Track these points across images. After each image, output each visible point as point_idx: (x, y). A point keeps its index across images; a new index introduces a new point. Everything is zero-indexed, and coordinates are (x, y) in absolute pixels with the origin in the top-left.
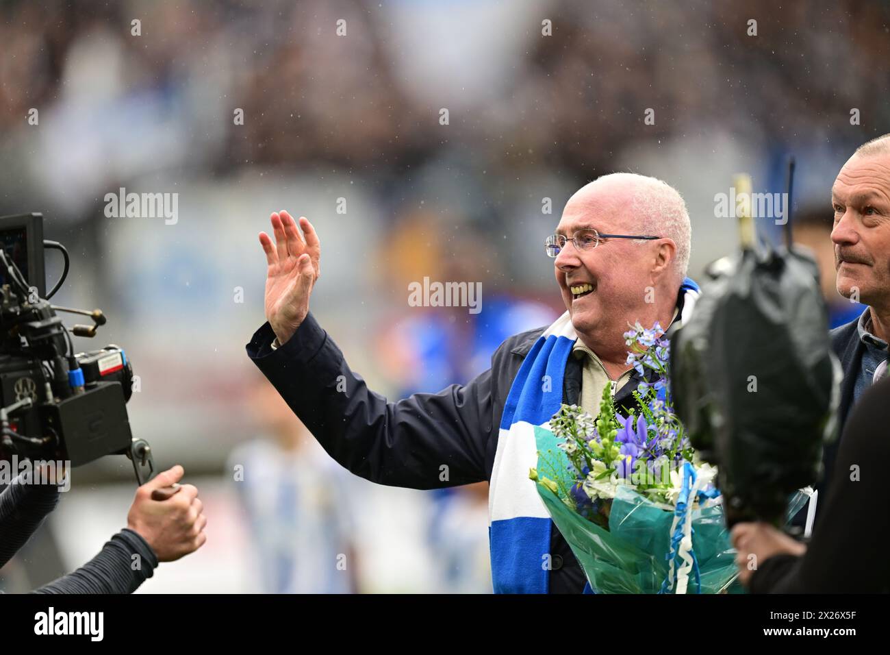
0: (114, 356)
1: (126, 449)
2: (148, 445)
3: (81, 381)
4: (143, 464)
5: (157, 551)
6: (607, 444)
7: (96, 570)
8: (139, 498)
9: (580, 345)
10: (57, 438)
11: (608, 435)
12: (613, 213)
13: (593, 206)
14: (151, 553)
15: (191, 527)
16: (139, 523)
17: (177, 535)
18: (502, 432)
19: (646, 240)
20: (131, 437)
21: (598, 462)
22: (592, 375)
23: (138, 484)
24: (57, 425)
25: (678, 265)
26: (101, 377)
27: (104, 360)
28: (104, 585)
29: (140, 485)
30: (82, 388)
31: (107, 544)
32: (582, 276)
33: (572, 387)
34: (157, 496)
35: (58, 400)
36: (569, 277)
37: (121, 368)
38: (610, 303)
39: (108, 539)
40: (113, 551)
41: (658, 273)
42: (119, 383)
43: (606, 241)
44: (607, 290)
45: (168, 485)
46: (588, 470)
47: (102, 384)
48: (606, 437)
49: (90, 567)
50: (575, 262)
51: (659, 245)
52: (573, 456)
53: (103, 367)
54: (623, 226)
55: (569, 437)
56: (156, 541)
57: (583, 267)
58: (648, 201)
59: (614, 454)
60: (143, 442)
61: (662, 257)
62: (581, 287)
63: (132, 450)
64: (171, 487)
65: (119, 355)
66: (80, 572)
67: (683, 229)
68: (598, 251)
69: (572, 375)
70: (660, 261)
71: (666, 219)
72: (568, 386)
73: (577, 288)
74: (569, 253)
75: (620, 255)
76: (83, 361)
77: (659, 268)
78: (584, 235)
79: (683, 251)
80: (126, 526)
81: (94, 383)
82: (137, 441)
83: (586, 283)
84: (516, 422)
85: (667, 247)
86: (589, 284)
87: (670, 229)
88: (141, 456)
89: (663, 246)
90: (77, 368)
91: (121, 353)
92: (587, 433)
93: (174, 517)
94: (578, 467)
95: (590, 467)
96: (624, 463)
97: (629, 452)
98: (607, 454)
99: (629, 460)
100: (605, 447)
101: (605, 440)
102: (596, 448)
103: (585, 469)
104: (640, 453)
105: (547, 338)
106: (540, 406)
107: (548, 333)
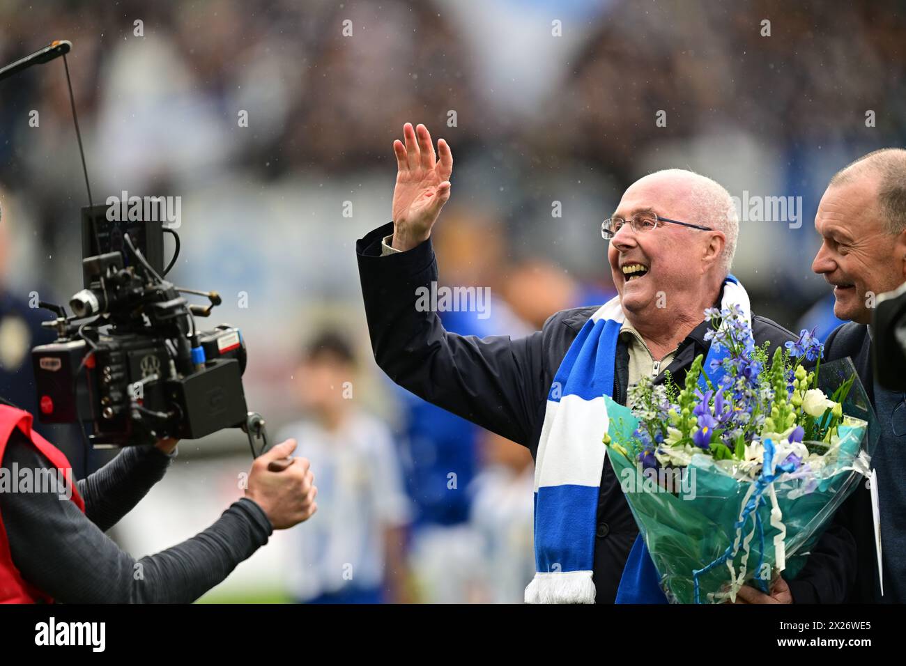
0: (232, 335)
1: (242, 423)
2: (262, 419)
3: (202, 358)
4: (258, 437)
5: (273, 519)
6: (687, 414)
7: (217, 535)
8: (256, 469)
9: (627, 326)
10: (182, 412)
11: (689, 406)
12: (672, 200)
13: (654, 192)
14: (268, 521)
15: (304, 497)
16: (257, 492)
17: (293, 504)
18: (550, 404)
19: (699, 230)
20: (247, 412)
21: (675, 431)
23: (253, 458)
24: (181, 399)
25: (725, 260)
26: (219, 354)
27: (224, 338)
28: (224, 550)
29: (255, 457)
30: (203, 365)
31: (226, 512)
32: (637, 256)
33: (622, 367)
34: (274, 468)
35: (181, 377)
36: (623, 256)
37: (238, 346)
38: (662, 283)
39: (227, 507)
40: (232, 518)
41: (708, 262)
42: (235, 360)
43: (663, 225)
44: (660, 271)
45: (282, 457)
46: (662, 437)
47: (221, 362)
48: (686, 407)
49: (211, 532)
50: (631, 243)
51: (711, 236)
52: (648, 424)
53: (222, 345)
54: (679, 214)
56: (272, 510)
57: (638, 247)
58: (704, 194)
59: (691, 424)
60: (258, 417)
61: (712, 248)
62: (634, 267)
63: (248, 424)
64: (285, 459)
65: (236, 335)
66: (201, 536)
67: (733, 227)
68: (655, 233)
69: (621, 355)
70: (711, 252)
71: (719, 214)
72: (619, 366)
73: (630, 267)
74: (626, 233)
75: (675, 239)
76: (204, 340)
77: (708, 258)
78: (642, 219)
79: (731, 248)
80: (243, 496)
81: (214, 360)
82: (252, 416)
83: (639, 263)
84: (567, 395)
85: (718, 240)
86: (641, 265)
87: (723, 224)
88: (256, 430)
89: (714, 238)
90: (198, 347)
91: (238, 332)
92: (661, 403)
93: (289, 488)
94: (652, 435)
95: (665, 434)
96: (700, 433)
97: (706, 423)
98: (684, 424)
99: (705, 431)
100: (684, 416)
101: (686, 410)
102: (675, 417)
103: (658, 438)
104: (715, 424)
105: (596, 322)
106: (590, 383)
107: (596, 317)
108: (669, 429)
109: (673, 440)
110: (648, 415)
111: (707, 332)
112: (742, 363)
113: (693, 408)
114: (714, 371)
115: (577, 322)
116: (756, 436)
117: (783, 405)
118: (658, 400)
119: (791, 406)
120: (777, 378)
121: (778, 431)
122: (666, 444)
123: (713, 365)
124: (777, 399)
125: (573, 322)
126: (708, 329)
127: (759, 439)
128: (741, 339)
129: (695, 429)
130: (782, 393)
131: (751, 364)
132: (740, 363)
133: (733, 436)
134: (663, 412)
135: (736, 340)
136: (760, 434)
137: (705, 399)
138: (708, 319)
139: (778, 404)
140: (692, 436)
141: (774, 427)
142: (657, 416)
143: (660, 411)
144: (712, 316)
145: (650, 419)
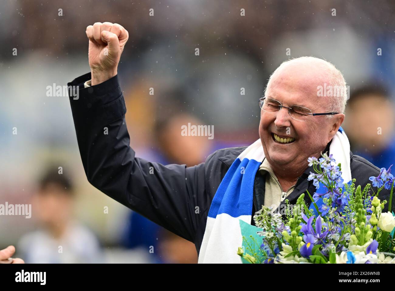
6: (295, 234)
9: (264, 166)
11: (296, 229)
18: (209, 220)
21: (287, 246)
22: (271, 186)
33: (260, 193)
46: (279, 250)
48: (294, 230)
52: (269, 241)
55: (265, 227)
57: (291, 127)
59: (298, 241)
69: (259, 184)
72: (257, 192)
84: (220, 213)
92: (277, 225)
94: (272, 248)
95: (280, 248)
96: (305, 247)
97: (309, 240)
98: (293, 241)
99: (308, 246)
100: (293, 236)
101: (294, 232)
102: (286, 237)
103: (276, 250)
104: (316, 241)
105: (242, 160)
106: (237, 204)
107: (242, 157)
108: (283, 245)
109: (286, 252)
110: (268, 235)
111: (310, 174)
112: (335, 195)
113: (300, 230)
114: (316, 202)
115: (229, 160)
116: (344, 248)
117: (363, 225)
118: (276, 223)
119: (369, 226)
120: (359, 207)
121: (360, 244)
122: (282, 255)
123: (314, 197)
124: (359, 221)
125: (226, 160)
126: (310, 172)
127: (347, 250)
128: (334, 179)
129: (302, 243)
130: (362, 217)
131: (341, 196)
132: (334, 195)
133: (328, 249)
134: (279, 232)
135: (330, 179)
136: (347, 247)
137: (309, 221)
138: (310, 165)
139: (360, 225)
140: (300, 249)
141: (357, 241)
142: (275, 235)
143: (277, 231)
144: (313, 162)
145: (270, 237)
